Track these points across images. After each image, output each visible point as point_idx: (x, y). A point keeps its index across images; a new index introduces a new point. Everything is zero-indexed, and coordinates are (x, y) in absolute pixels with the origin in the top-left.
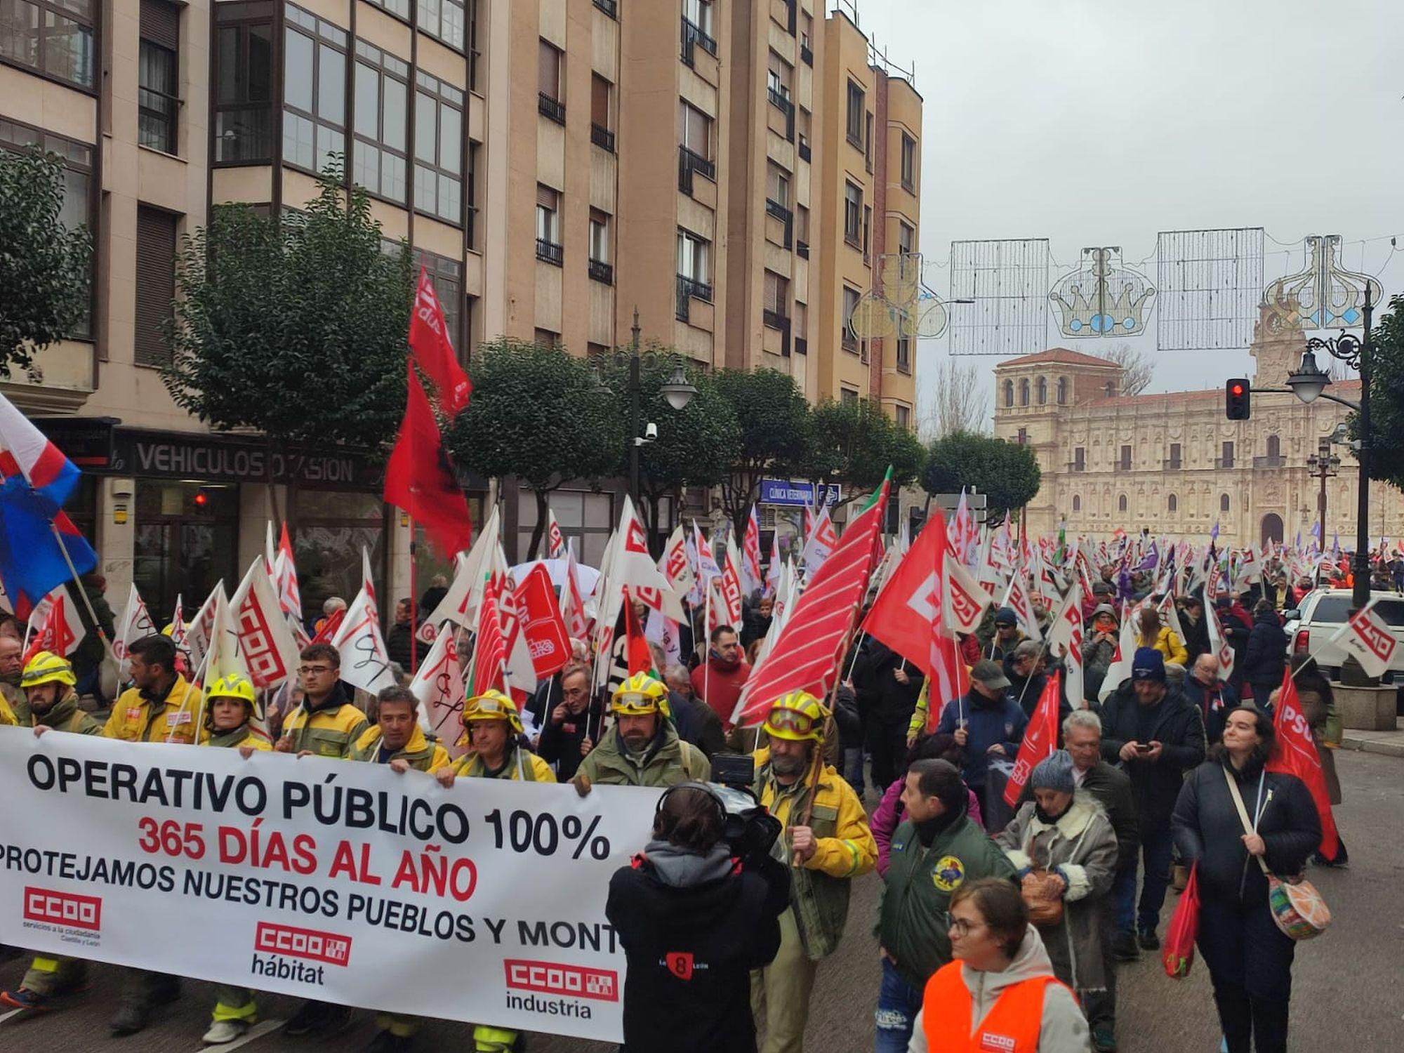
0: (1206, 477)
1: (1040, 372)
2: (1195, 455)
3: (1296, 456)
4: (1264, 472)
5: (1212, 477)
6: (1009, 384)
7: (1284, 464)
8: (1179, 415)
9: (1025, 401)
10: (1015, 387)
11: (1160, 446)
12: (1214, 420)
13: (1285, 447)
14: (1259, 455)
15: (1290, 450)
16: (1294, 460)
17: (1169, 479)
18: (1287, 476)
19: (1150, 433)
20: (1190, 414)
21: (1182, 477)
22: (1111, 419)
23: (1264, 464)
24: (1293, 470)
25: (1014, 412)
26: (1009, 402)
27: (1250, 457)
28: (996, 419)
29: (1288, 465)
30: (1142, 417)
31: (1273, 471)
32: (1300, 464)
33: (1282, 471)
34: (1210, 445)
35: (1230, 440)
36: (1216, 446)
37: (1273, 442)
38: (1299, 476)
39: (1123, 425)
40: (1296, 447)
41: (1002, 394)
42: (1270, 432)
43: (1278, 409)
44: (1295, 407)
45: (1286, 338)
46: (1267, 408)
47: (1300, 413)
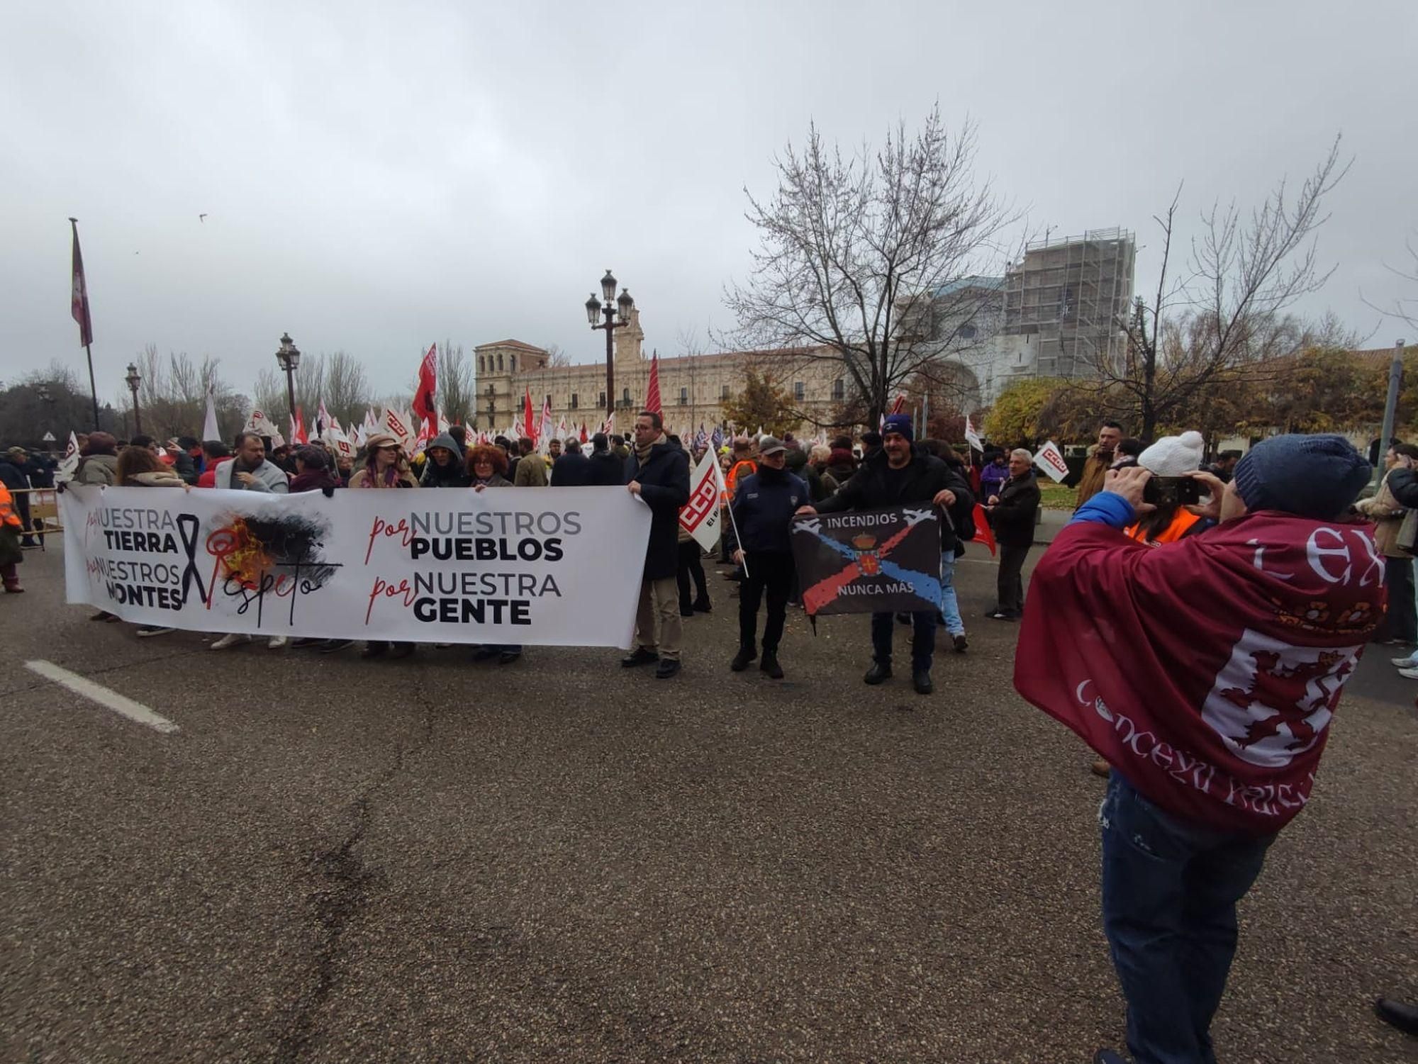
0: (591, 413)
1: (500, 351)
2: (586, 401)
3: (639, 400)
4: (622, 410)
5: (594, 413)
6: (482, 358)
7: (632, 404)
8: (576, 377)
9: (492, 369)
10: (486, 360)
11: (566, 395)
12: (595, 379)
13: (632, 396)
14: (619, 399)
15: (635, 396)
16: (638, 402)
17: (572, 414)
18: (634, 411)
19: (561, 388)
20: (582, 377)
21: (579, 413)
22: (539, 379)
23: (622, 405)
25: (486, 375)
26: (483, 369)
27: (616, 401)
28: (477, 379)
29: (634, 405)
30: (556, 378)
31: (628, 409)
33: (631, 409)
34: (593, 395)
35: (604, 391)
36: (597, 395)
37: (626, 391)
39: (546, 383)
41: (479, 364)
42: (625, 387)
43: (628, 373)
44: (637, 372)
45: (632, 331)
46: (622, 373)
47: (641, 376)
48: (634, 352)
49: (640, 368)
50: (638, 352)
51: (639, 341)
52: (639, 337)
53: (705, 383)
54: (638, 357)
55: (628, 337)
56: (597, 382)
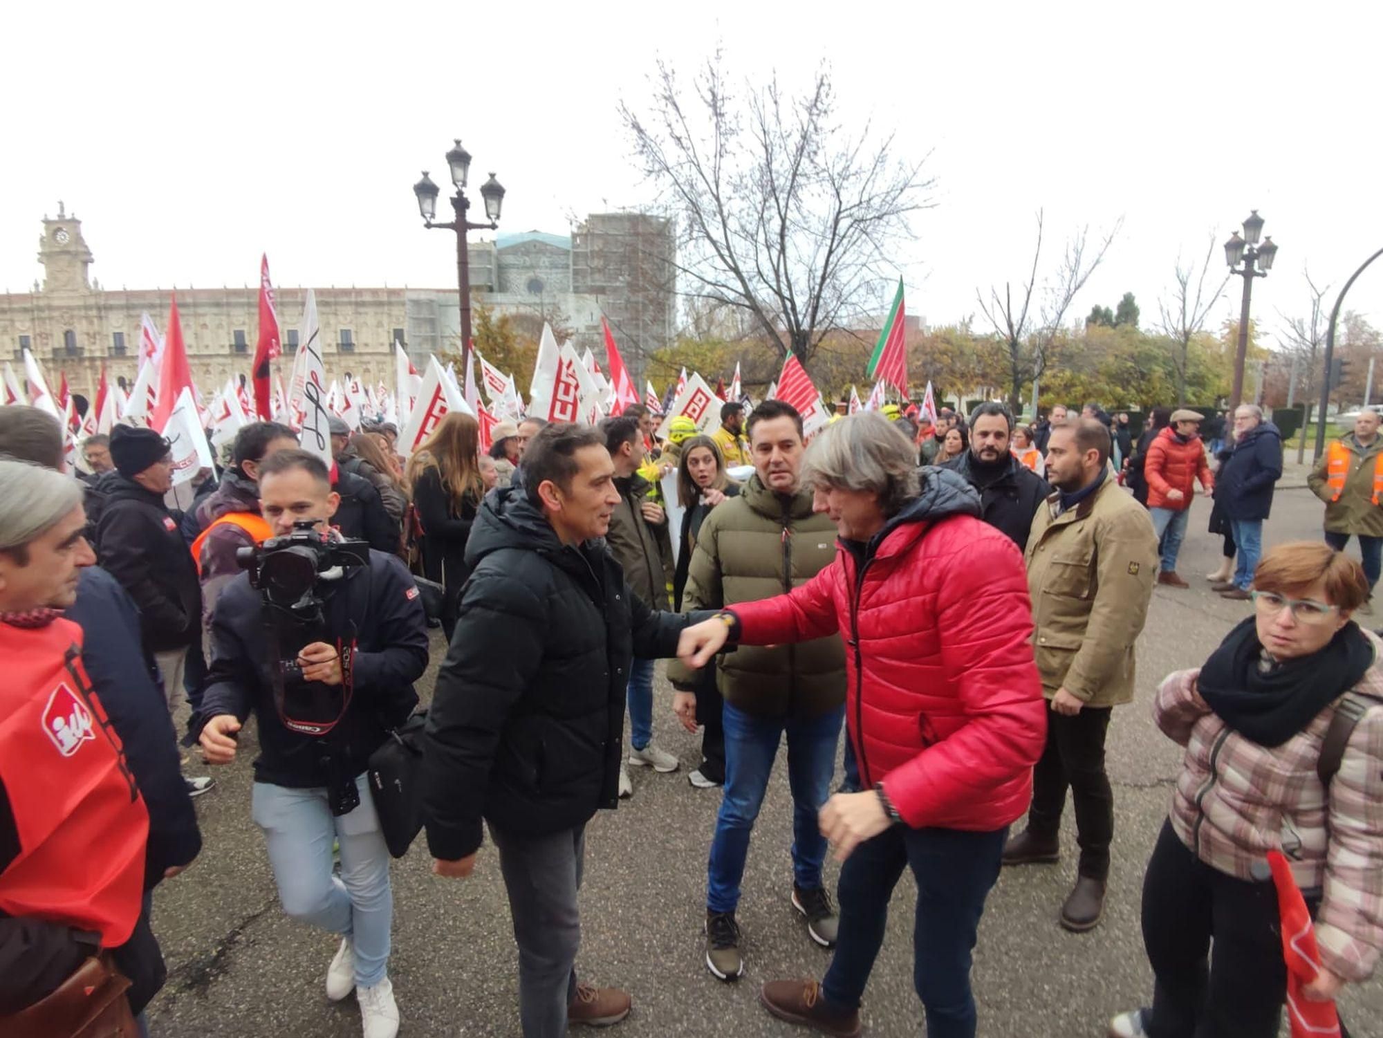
3: (93, 348)
4: (64, 361)
7: (82, 353)
12: (8, 317)
13: (80, 340)
14: (57, 346)
15: (86, 342)
16: (91, 351)
18: (87, 363)
23: (63, 354)
24: (92, 359)
27: (48, 349)
29: (86, 354)
31: (73, 360)
32: (98, 354)
33: (81, 360)
34: (7, 339)
35: (26, 334)
36: (13, 339)
37: (69, 336)
38: (98, 363)
40: (92, 340)
42: (66, 328)
43: (70, 308)
44: (87, 308)
45: (72, 249)
46: (59, 308)
47: (94, 313)
48: (79, 279)
49: (92, 301)
50: (85, 280)
51: (85, 263)
52: (85, 258)
53: (204, 326)
54: (88, 287)
55: (67, 257)
56: (12, 321)
